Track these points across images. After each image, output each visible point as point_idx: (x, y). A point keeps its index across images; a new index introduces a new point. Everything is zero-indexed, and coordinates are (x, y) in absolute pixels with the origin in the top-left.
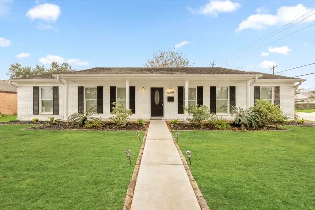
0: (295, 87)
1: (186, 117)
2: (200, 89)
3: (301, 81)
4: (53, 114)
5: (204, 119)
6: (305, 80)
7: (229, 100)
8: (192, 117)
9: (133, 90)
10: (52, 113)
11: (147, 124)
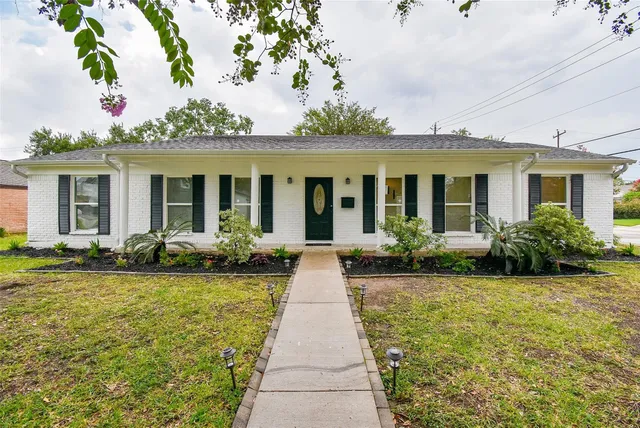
0: (615, 176)
1: (380, 242)
2: (411, 181)
3: (626, 163)
4: (99, 234)
5: (420, 247)
6: (635, 162)
7: (473, 205)
8: (393, 241)
9: (267, 182)
10: (96, 231)
11: (295, 258)
